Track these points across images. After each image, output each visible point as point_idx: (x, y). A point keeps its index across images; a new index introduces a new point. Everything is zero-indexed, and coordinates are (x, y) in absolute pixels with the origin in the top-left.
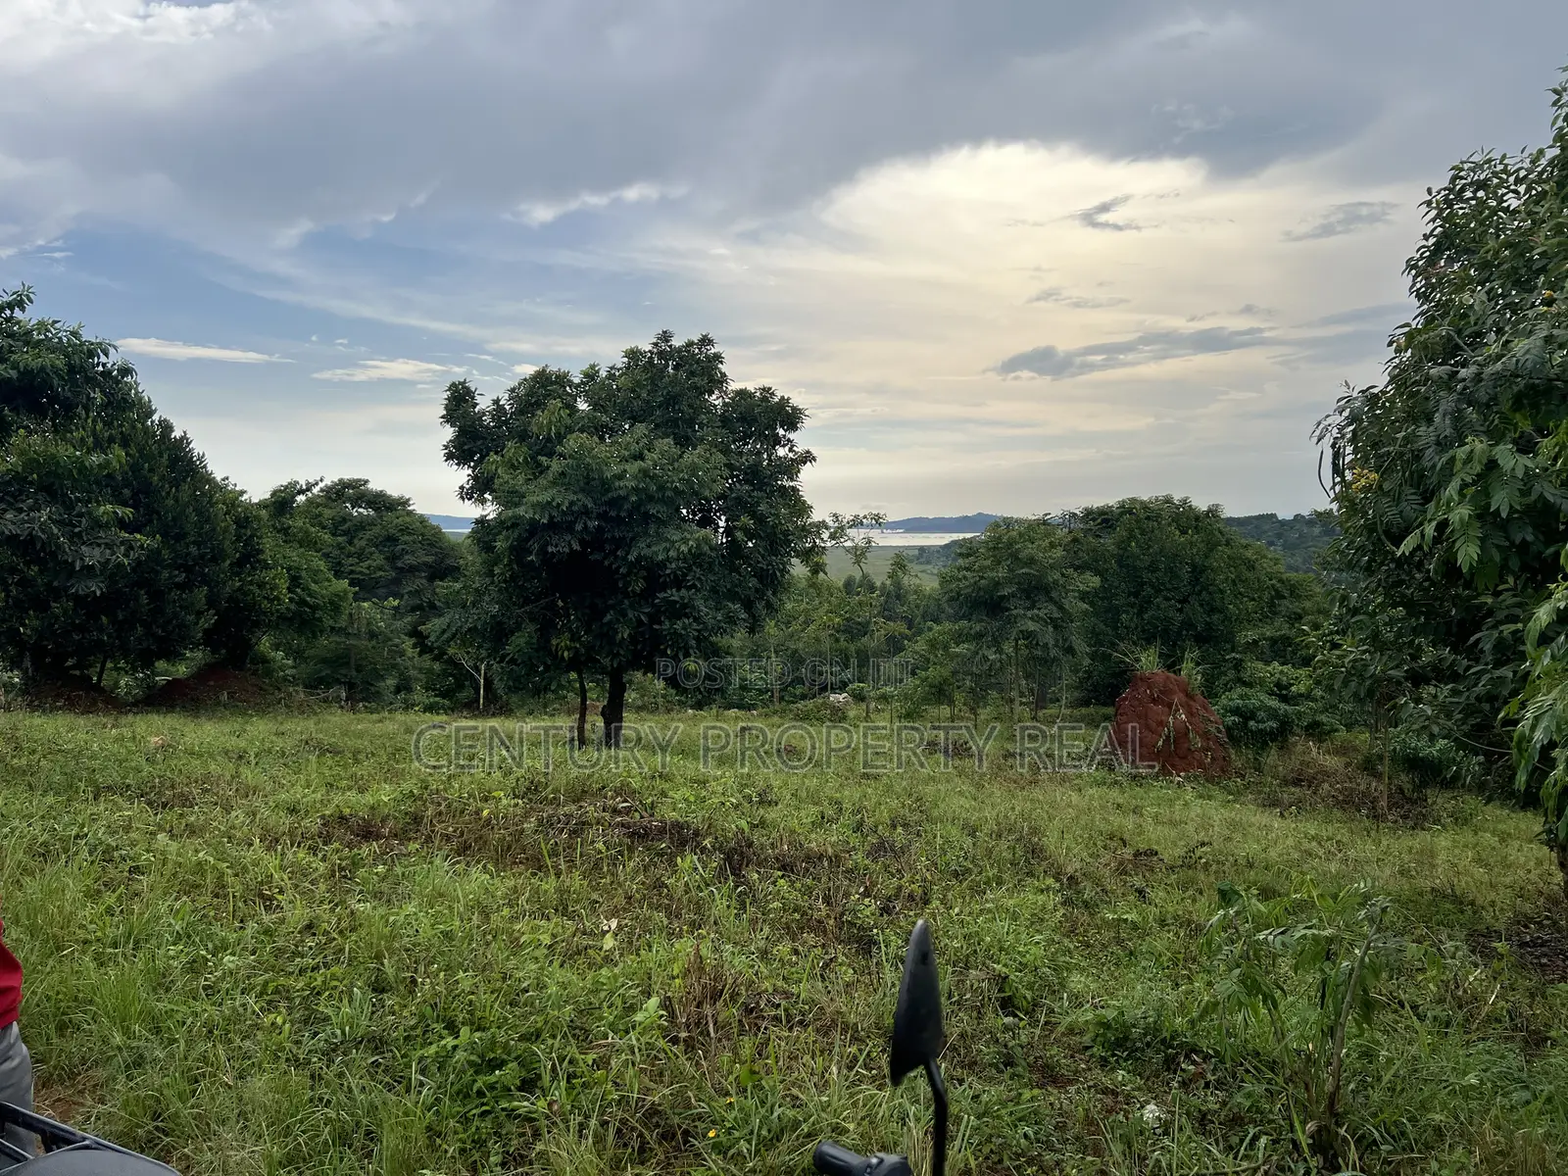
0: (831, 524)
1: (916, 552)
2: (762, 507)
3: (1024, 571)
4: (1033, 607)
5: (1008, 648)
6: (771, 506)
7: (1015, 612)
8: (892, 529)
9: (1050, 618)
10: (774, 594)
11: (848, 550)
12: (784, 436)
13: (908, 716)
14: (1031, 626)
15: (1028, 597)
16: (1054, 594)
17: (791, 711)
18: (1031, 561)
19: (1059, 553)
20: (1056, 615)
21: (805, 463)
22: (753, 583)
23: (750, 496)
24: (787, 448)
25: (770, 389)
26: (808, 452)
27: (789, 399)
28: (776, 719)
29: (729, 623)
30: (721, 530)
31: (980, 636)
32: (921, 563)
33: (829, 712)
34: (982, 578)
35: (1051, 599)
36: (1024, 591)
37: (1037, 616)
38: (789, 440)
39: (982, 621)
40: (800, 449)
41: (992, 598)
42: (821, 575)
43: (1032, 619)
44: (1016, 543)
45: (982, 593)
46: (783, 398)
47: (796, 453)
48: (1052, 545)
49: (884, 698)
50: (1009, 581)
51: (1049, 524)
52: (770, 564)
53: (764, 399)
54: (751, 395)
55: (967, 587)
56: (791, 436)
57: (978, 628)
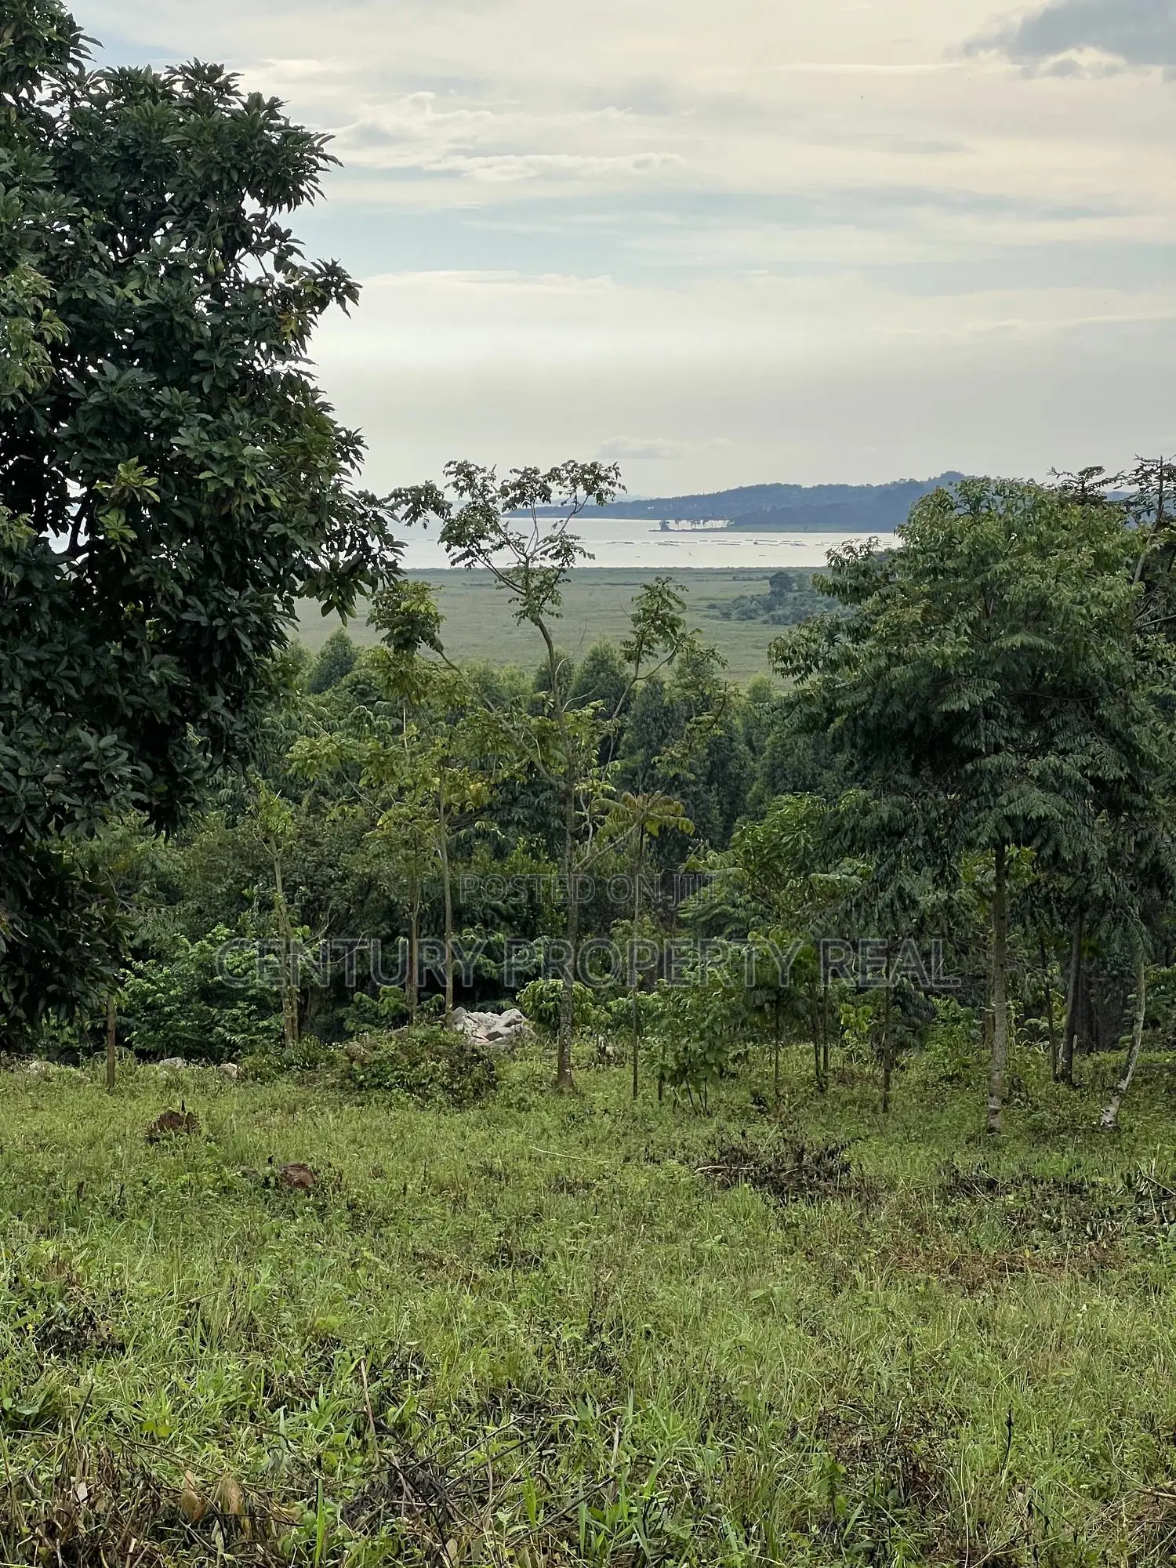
0: (450, 495)
1: (764, 588)
2: (184, 439)
3: (1017, 640)
4: (1046, 746)
5: (977, 868)
6: (219, 434)
7: (991, 762)
8: (693, 519)
9: (1096, 781)
10: (236, 705)
11: (503, 577)
12: (261, 219)
13: (682, 1073)
14: (1039, 804)
15: (1033, 719)
16: (1108, 711)
17: (332, 1061)
18: (1039, 612)
19: (1119, 587)
20: (1113, 772)
21: (323, 304)
22: (162, 670)
23: (149, 404)
24: (269, 258)
25: (216, 71)
26: (333, 270)
27: (275, 104)
28: (285, 1088)
29: (83, 792)
30: (74, 510)
31: (890, 833)
32: (777, 621)
33: (444, 1064)
34: (896, 659)
35: (1102, 727)
36: (1020, 699)
37: (1057, 772)
38: (275, 232)
39: (901, 790)
40: (310, 257)
41: (925, 718)
42: (423, 650)
43: (1041, 782)
44: (998, 556)
45: (896, 706)
46: (256, 99)
47: (297, 270)
48: (1104, 563)
49: (632, 1023)
50: (978, 669)
51: (1098, 501)
52: (221, 611)
53: (200, 104)
54: (156, 90)
55: (855, 688)
56: (282, 218)
57: (885, 808)
